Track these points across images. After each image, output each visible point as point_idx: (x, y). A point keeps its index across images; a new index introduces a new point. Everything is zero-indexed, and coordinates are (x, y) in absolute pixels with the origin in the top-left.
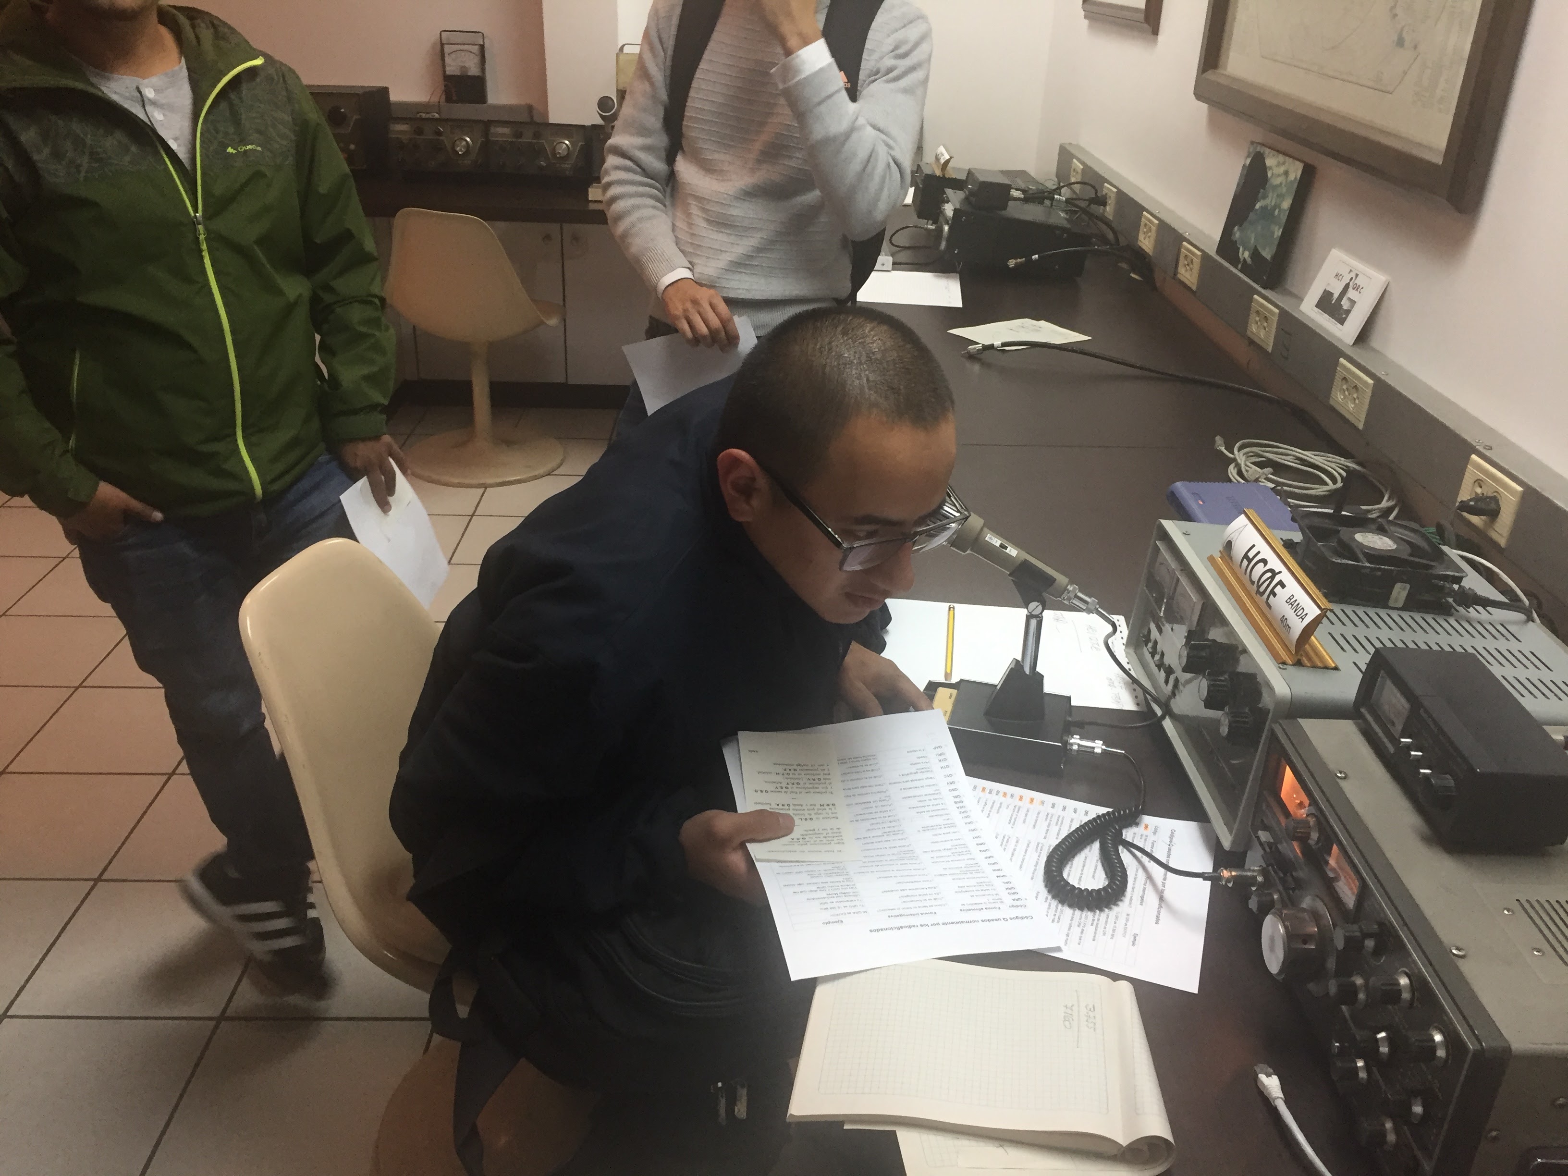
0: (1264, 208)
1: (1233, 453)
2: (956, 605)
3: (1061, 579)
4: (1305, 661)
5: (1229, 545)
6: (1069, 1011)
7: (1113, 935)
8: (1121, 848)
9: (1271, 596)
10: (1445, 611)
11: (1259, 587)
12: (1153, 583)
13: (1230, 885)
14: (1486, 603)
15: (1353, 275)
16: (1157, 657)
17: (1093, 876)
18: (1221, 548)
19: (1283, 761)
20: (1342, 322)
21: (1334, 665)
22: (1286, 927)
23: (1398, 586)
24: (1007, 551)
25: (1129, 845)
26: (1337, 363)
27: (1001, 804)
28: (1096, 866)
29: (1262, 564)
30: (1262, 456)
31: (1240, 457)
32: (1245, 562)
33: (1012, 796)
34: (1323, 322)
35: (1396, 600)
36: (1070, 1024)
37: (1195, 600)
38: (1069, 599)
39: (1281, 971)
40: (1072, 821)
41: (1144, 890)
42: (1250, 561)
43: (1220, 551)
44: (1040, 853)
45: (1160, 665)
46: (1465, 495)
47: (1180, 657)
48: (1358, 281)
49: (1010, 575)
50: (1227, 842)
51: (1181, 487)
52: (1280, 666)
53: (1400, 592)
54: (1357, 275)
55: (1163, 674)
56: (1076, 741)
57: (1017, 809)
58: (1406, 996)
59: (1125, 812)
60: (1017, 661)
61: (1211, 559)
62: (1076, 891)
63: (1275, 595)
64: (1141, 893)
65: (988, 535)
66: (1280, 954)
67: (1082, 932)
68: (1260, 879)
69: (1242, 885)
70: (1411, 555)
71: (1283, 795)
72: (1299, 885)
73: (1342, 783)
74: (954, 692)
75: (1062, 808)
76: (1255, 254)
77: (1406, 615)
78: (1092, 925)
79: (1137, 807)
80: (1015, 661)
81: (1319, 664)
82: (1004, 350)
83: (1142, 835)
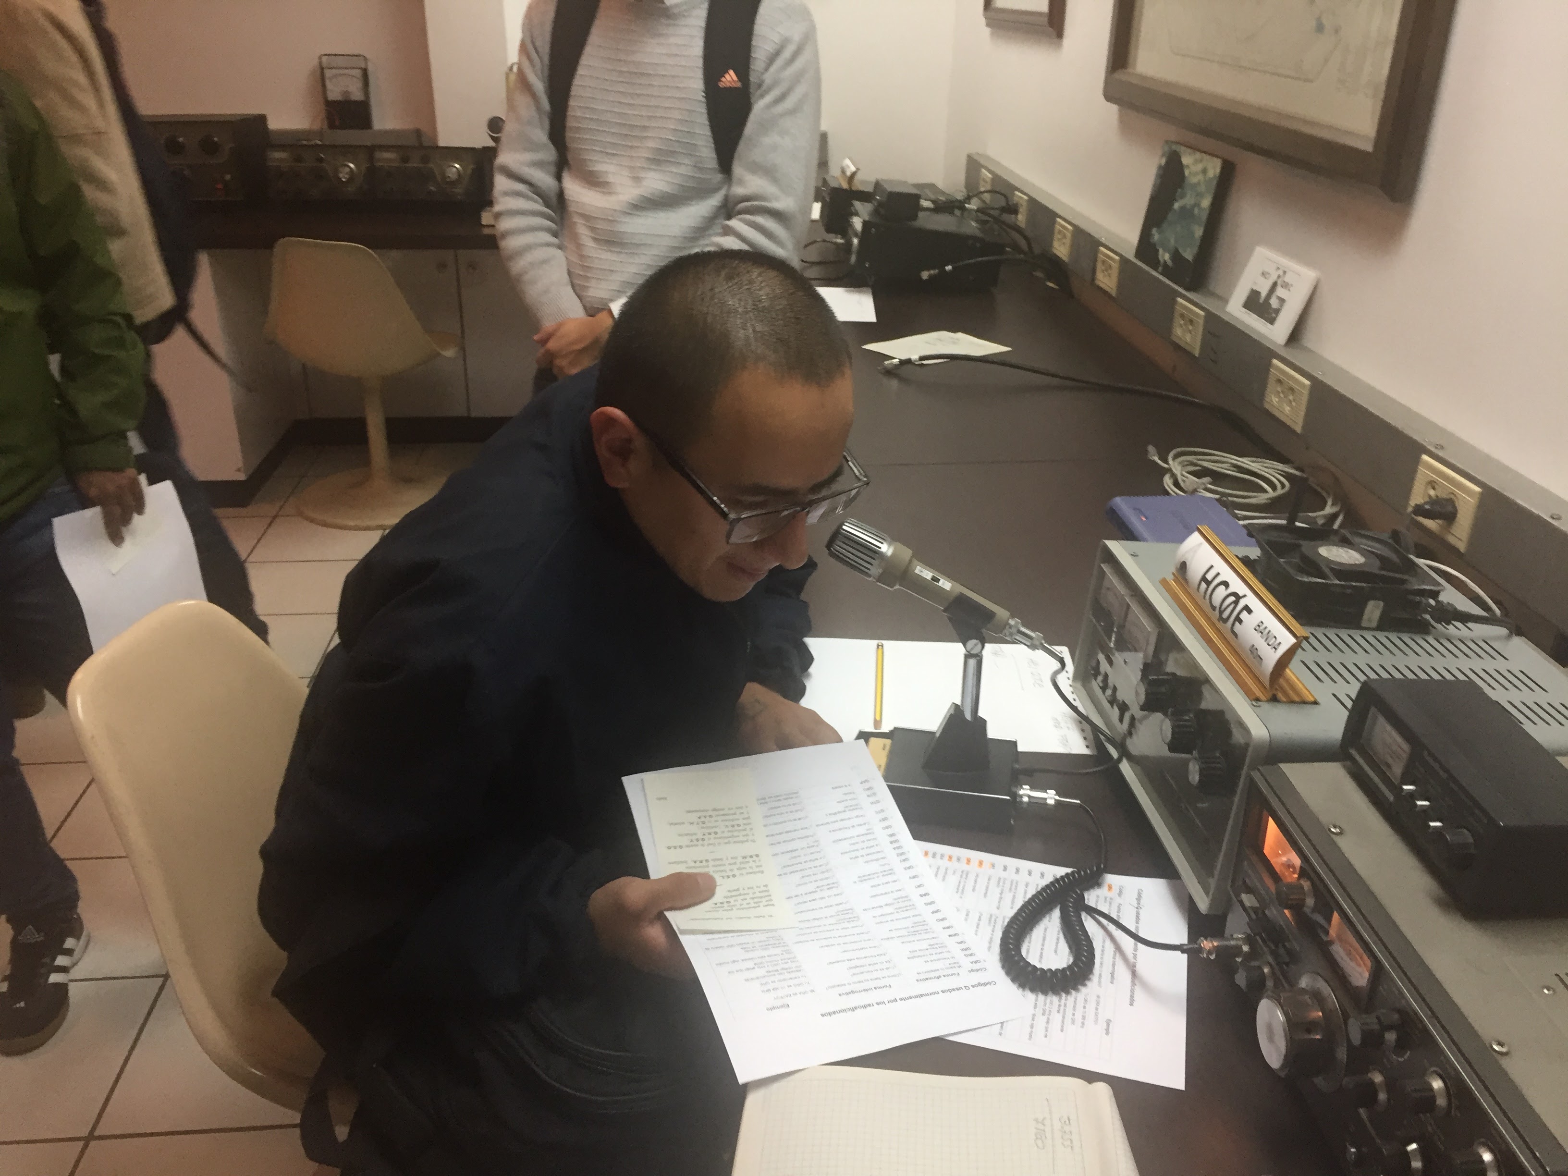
0: (1183, 208)
1: (1166, 462)
2: (885, 642)
3: (1001, 612)
4: (1280, 696)
5: (1183, 566)
6: (1041, 1126)
7: (1083, 1023)
8: (1084, 915)
9: (1237, 623)
10: (1423, 629)
11: (1221, 612)
12: (1101, 612)
13: (1213, 957)
14: (1465, 618)
15: (1281, 272)
16: (1109, 692)
17: (1056, 952)
18: (1173, 570)
19: (1265, 812)
20: (1272, 321)
21: (1312, 699)
22: (1285, 1014)
23: (1371, 604)
24: (940, 584)
25: (1093, 912)
26: (1269, 364)
27: (946, 869)
28: (1058, 939)
29: (1222, 587)
30: (1196, 465)
31: (1175, 466)
32: (1204, 585)
33: (959, 859)
34: (1253, 323)
35: (1370, 620)
36: (1043, 1142)
37: (1149, 629)
38: (1011, 635)
39: (1283, 1066)
40: (1027, 885)
41: (1114, 965)
42: (1208, 583)
43: (1173, 574)
44: (994, 926)
45: (1113, 701)
46: (1417, 497)
47: (1137, 694)
48: (1287, 279)
49: (944, 611)
50: (1203, 904)
51: (1122, 504)
52: (1254, 703)
53: (1373, 610)
54: (1285, 272)
55: (1116, 711)
56: (1026, 792)
57: (964, 876)
58: (1441, 1102)
59: (1085, 872)
60: (956, 705)
61: (1164, 582)
62: (1039, 972)
63: (1240, 621)
64: (1110, 969)
65: (918, 567)
66: (1282, 1044)
67: (1048, 1022)
68: (1245, 948)
69: (1226, 955)
70: (1382, 569)
71: (1267, 851)
72: (1293, 957)
73: (1337, 839)
74: (888, 742)
75: (1015, 870)
76: (1176, 256)
77: (1381, 636)
78: (1058, 1012)
79: (1098, 867)
80: (954, 706)
81: (1297, 699)
82: (923, 364)
83: (1106, 898)
